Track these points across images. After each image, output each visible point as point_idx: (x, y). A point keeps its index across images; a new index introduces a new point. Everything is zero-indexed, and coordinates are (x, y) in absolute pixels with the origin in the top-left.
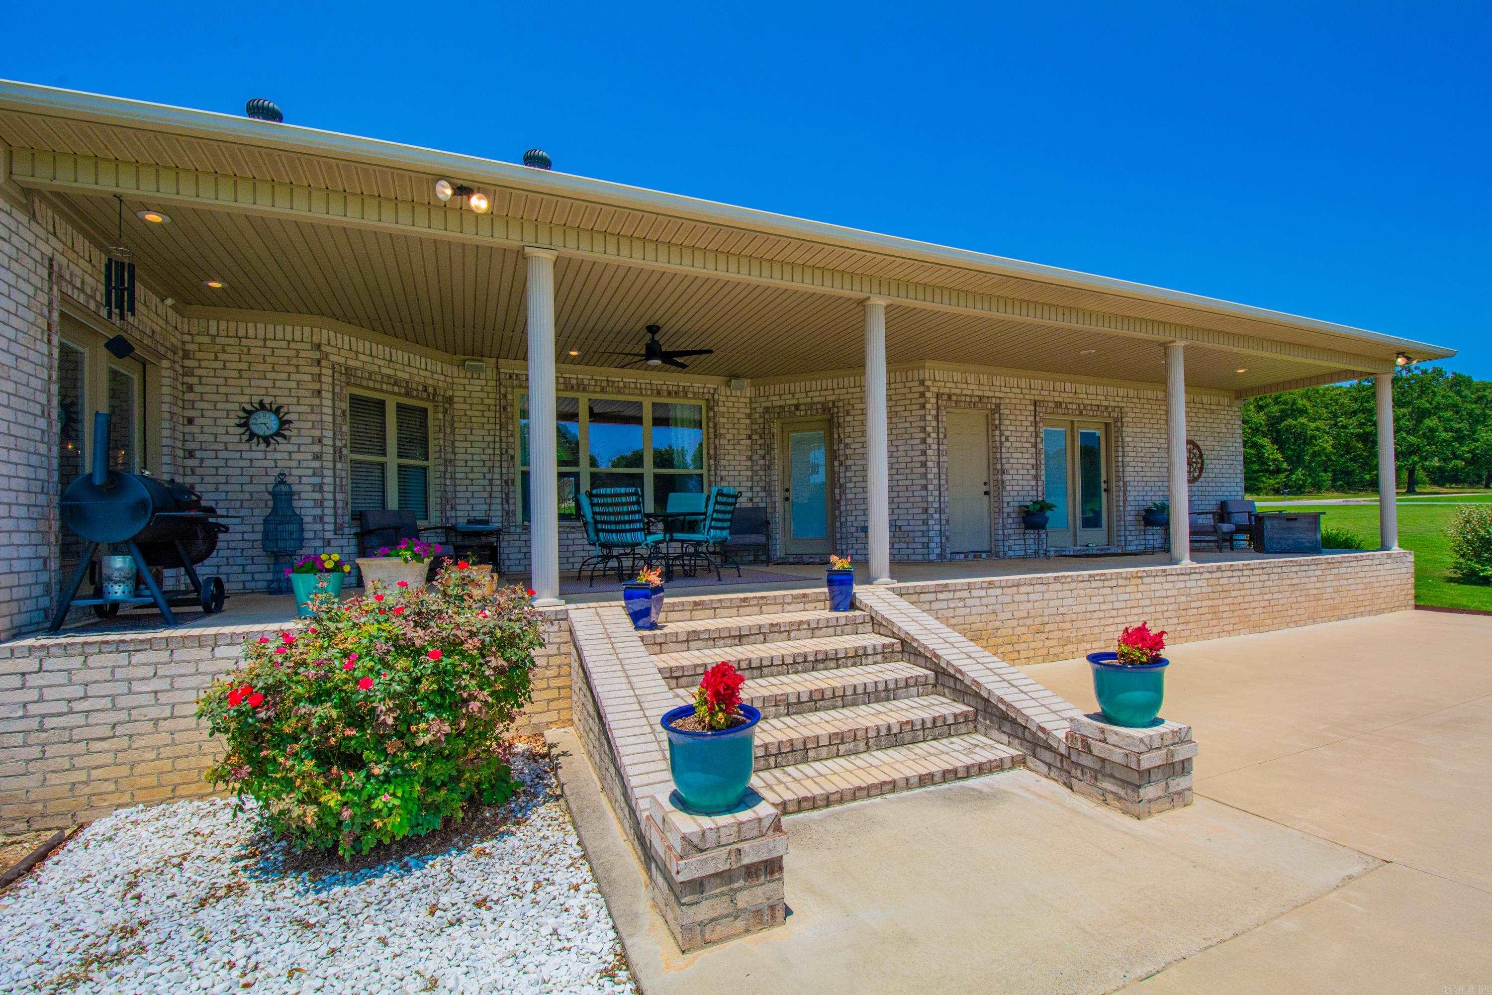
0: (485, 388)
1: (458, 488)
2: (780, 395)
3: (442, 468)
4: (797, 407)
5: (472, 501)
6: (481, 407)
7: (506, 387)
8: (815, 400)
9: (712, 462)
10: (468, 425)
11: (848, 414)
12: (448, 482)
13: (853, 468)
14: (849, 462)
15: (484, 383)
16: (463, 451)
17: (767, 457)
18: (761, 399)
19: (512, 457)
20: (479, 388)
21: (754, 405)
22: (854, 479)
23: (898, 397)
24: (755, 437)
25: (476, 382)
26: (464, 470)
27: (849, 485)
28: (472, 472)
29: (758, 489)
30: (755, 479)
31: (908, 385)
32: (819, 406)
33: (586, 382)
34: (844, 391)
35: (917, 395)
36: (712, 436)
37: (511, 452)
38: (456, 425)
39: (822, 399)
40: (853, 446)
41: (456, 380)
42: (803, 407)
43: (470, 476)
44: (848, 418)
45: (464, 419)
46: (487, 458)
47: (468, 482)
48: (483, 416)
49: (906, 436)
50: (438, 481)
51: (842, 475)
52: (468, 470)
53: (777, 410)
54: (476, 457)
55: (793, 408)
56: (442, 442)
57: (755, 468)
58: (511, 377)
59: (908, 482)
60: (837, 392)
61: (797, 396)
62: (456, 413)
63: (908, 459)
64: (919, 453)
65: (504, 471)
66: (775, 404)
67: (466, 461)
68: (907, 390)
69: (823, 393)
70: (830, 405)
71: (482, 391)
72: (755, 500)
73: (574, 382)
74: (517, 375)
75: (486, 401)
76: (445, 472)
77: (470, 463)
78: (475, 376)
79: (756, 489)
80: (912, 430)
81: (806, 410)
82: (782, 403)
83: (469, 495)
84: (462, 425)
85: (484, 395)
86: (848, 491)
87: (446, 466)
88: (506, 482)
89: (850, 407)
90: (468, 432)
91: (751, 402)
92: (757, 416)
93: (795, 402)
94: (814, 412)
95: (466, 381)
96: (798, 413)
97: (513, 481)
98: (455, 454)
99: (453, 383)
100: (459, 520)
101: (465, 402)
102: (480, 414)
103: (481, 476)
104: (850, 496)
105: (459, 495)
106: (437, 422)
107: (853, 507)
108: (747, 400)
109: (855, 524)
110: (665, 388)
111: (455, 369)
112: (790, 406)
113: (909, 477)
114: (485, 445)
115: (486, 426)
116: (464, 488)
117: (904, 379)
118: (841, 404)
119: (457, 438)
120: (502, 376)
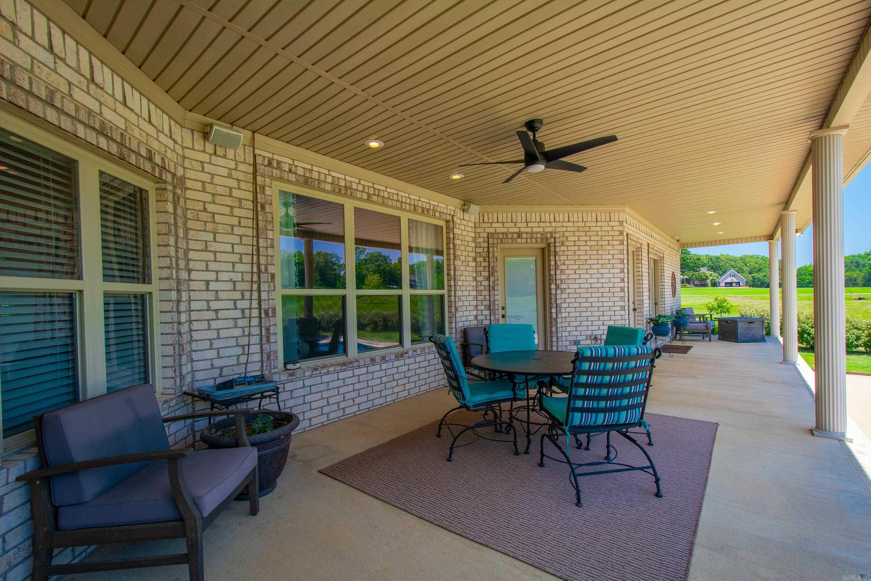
0: (235, 174)
1: (195, 326)
2: (503, 223)
3: (174, 295)
4: (519, 235)
5: (217, 344)
6: (228, 201)
7: (263, 176)
8: (535, 230)
9: (452, 283)
10: (209, 226)
11: (563, 245)
12: (184, 318)
13: (567, 291)
14: (563, 286)
15: (232, 165)
16: (203, 266)
17: (492, 279)
18: (486, 225)
19: (273, 276)
20: (225, 172)
21: (478, 230)
22: (568, 300)
23: (603, 233)
24: (479, 259)
25: (221, 161)
26: (204, 295)
27: (564, 305)
28: (217, 299)
29: (483, 308)
30: (479, 298)
31: (611, 224)
32: (539, 236)
33: (354, 186)
34: (560, 224)
35: (618, 233)
36: (452, 257)
37: (271, 269)
38: (190, 224)
39: (541, 230)
40: (567, 272)
41: (188, 153)
42: (524, 236)
43: (215, 305)
44: (563, 248)
45: (203, 216)
46: (239, 277)
47: (211, 315)
48: (232, 215)
49: (609, 266)
50: (167, 317)
51: (558, 297)
52: (211, 295)
53: (501, 236)
54: (223, 276)
55: (515, 236)
56: (172, 251)
57: (479, 288)
58: (270, 164)
59: (611, 304)
60: (553, 224)
61: (518, 225)
62: (190, 205)
63: (611, 285)
64: (619, 280)
65: (264, 296)
66: (498, 230)
67: (208, 282)
68: (610, 228)
69: (542, 225)
70: (549, 235)
71: (230, 176)
72: (479, 318)
73: (342, 183)
74: (278, 162)
75: (236, 193)
76: (179, 301)
77: (213, 286)
78: (220, 152)
79: (480, 308)
80: (614, 261)
81: (527, 238)
82: (505, 230)
83: (212, 334)
84: (199, 225)
85: (233, 183)
86: (563, 310)
87: (179, 291)
88: (266, 312)
89: (565, 239)
90: (209, 237)
91: (475, 227)
92: (481, 240)
93: (517, 230)
94: (534, 241)
95: (205, 158)
96: (519, 240)
97: (274, 310)
98: (190, 271)
99: (184, 157)
100: (199, 376)
101: (204, 190)
102: (227, 210)
103: (231, 305)
104: (564, 315)
105: (196, 336)
106: (163, 218)
107: (567, 324)
108: (472, 225)
109: (569, 338)
110: (420, 204)
111: (187, 134)
112: (513, 233)
113: (612, 299)
114: (235, 258)
115: (237, 230)
116: (205, 325)
117: (608, 219)
118: (557, 235)
119: (192, 245)
120: (259, 160)
